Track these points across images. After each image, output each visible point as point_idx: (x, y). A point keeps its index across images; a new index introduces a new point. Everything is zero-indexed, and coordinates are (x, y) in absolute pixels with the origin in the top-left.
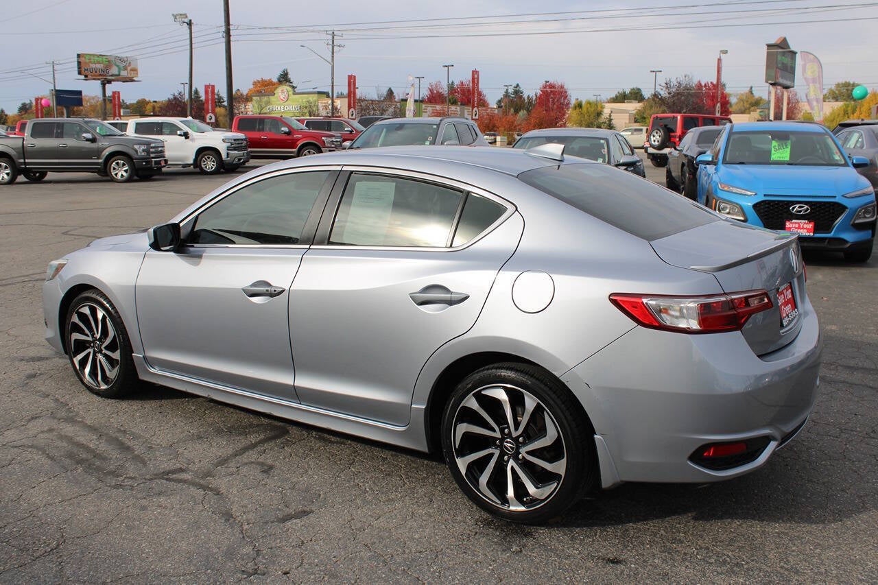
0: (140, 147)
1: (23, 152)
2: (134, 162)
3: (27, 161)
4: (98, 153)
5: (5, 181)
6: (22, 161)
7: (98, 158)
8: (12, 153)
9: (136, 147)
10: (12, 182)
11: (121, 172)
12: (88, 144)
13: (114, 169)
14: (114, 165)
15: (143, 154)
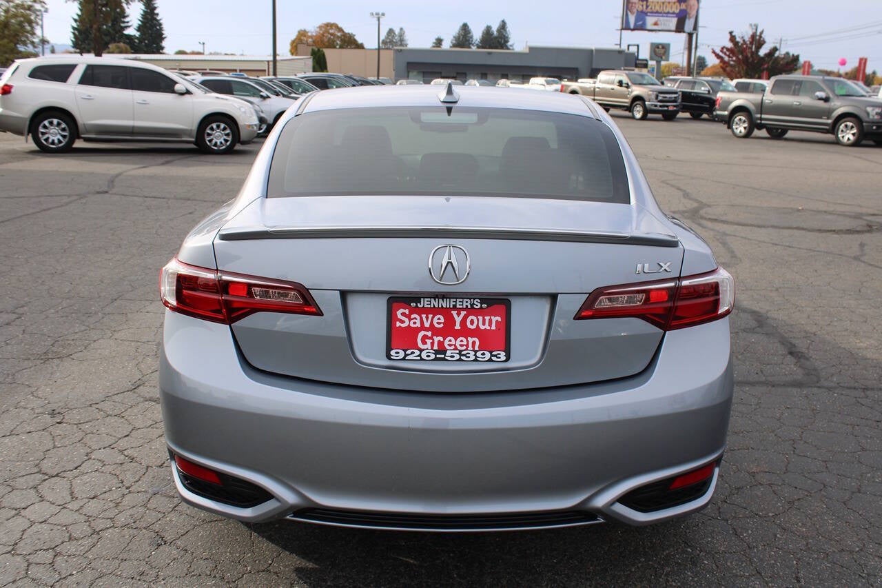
0: (873, 110)
1: (761, 107)
2: (863, 126)
3: (763, 116)
4: (828, 113)
5: (741, 134)
6: (759, 116)
7: (828, 119)
8: (752, 107)
9: (869, 109)
10: (748, 135)
11: (848, 135)
12: (821, 104)
13: (842, 131)
14: (842, 127)
15: (876, 117)
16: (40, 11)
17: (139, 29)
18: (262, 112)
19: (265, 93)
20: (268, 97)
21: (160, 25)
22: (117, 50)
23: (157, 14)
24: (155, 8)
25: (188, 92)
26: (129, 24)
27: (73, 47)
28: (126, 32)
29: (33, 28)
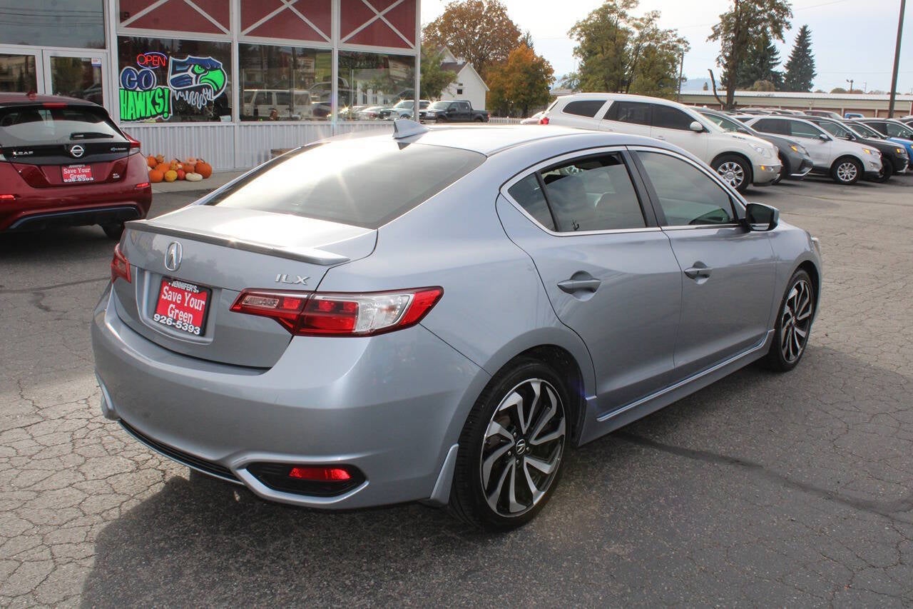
16: (682, 50)
17: (789, 66)
18: (807, 154)
19: (826, 134)
20: (829, 139)
21: (812, 61)
22: (760, 88)
23: (810, 51)
24: (809, 44)
25: (704, 130)
26: (778, 61)
27: (722, 84)
28: (774, 69)
29: (675, 67)
